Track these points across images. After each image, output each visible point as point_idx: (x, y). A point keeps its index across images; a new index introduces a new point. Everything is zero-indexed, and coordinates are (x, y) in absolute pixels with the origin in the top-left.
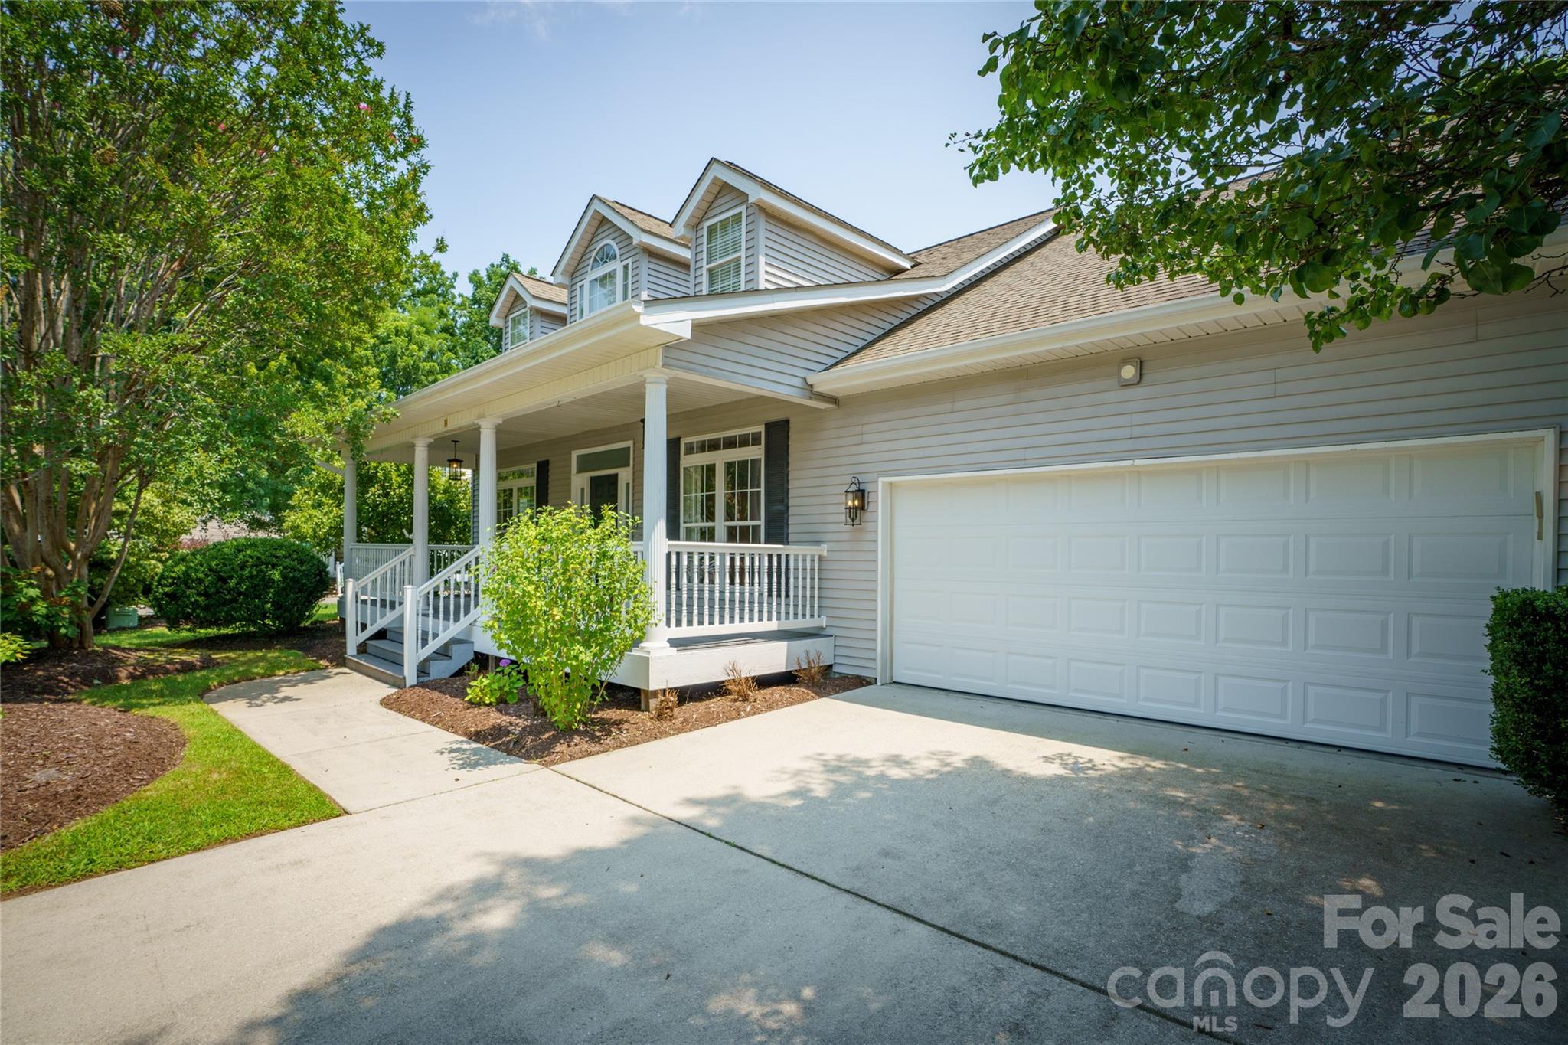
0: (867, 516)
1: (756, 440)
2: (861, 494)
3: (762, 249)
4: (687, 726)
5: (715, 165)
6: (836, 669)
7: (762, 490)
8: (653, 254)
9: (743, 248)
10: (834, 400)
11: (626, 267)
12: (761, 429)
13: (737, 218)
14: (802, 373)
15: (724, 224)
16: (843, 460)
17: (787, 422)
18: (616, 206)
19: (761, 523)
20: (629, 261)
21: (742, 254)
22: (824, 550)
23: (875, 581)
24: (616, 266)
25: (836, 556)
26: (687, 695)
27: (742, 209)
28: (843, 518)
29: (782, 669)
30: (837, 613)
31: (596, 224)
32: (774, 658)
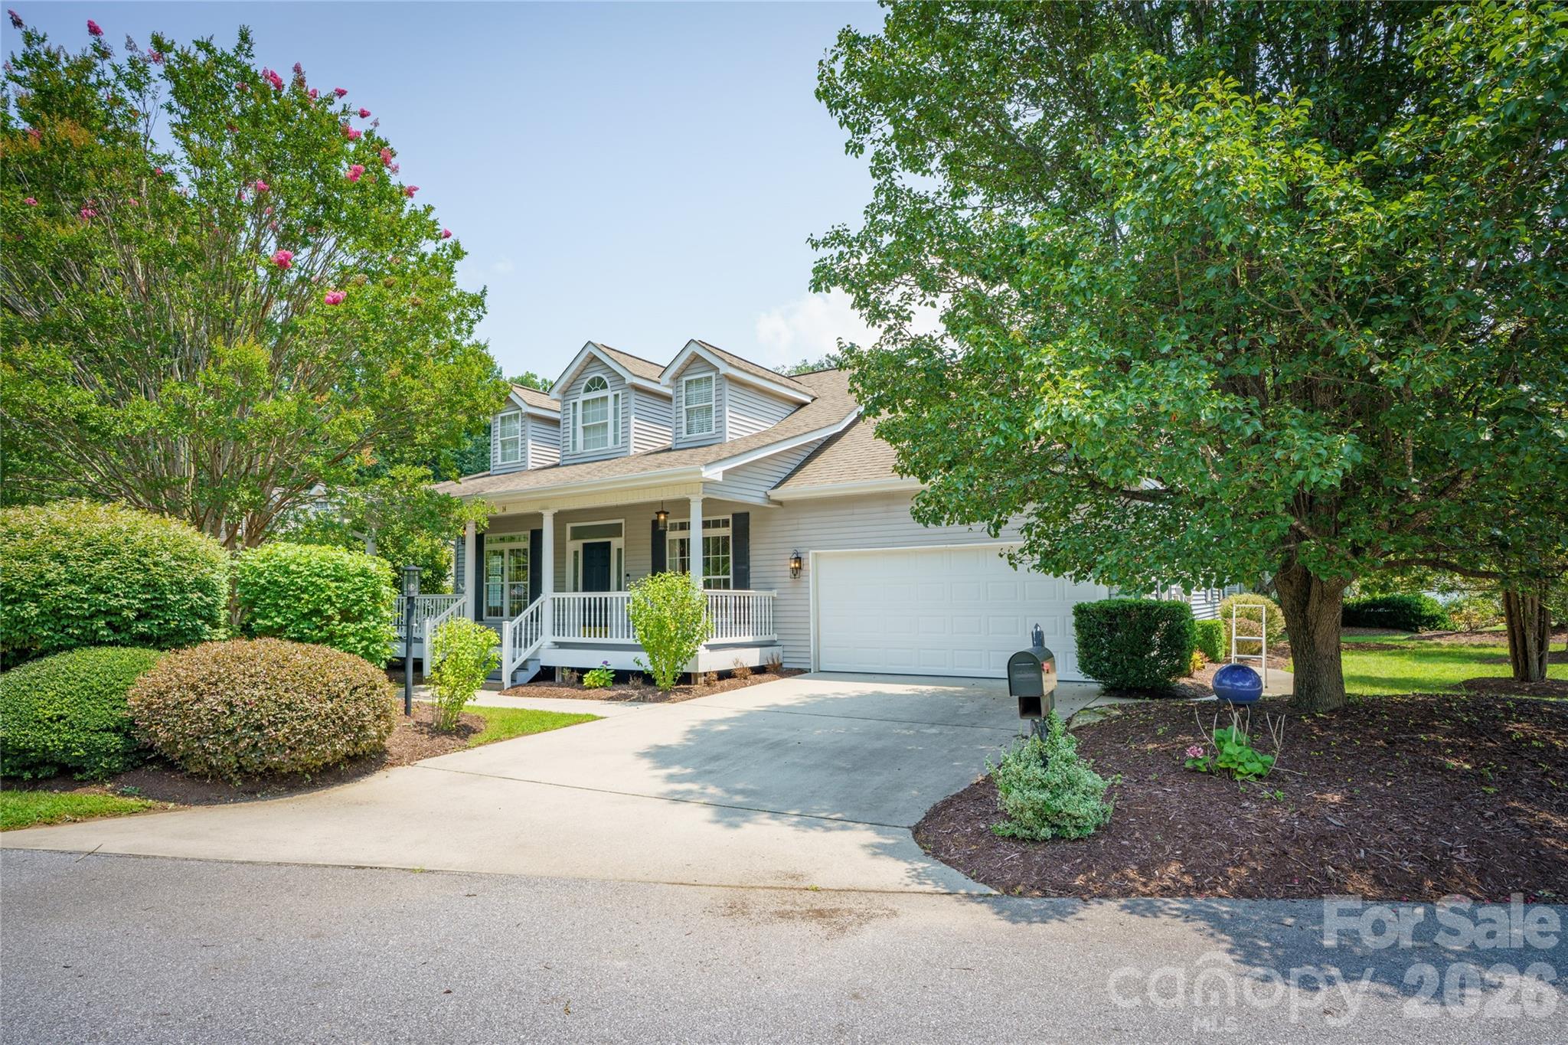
0: (802, 573)
1: (726, 523)
2: (798, 559)
3: (728, 402)
4: (723, 689)
5: (693, 344)
6: (784, 666)
7: (731, 556)
8: (638, 389)
9: (714, 399)
10: (780, 503)
11: (616, 396)
12: (730, 517)
13: (709, 378)
14: (765, 489)
15: (698, 381)
16: (788, 539)
17: (748, 514)
18: (604, 349)
19: (731, 577)
20: (620, 392)
21: (713, 403)
22: (774, 593)
23: (809, 611)
24: (608, 393)
25: (783, 597)
26: (724, 675)
27: (713, 374)
28: (789, 573)
29: (757, 664)
30: (783, 631)
31: (588, 360)
32: (753, 658)
